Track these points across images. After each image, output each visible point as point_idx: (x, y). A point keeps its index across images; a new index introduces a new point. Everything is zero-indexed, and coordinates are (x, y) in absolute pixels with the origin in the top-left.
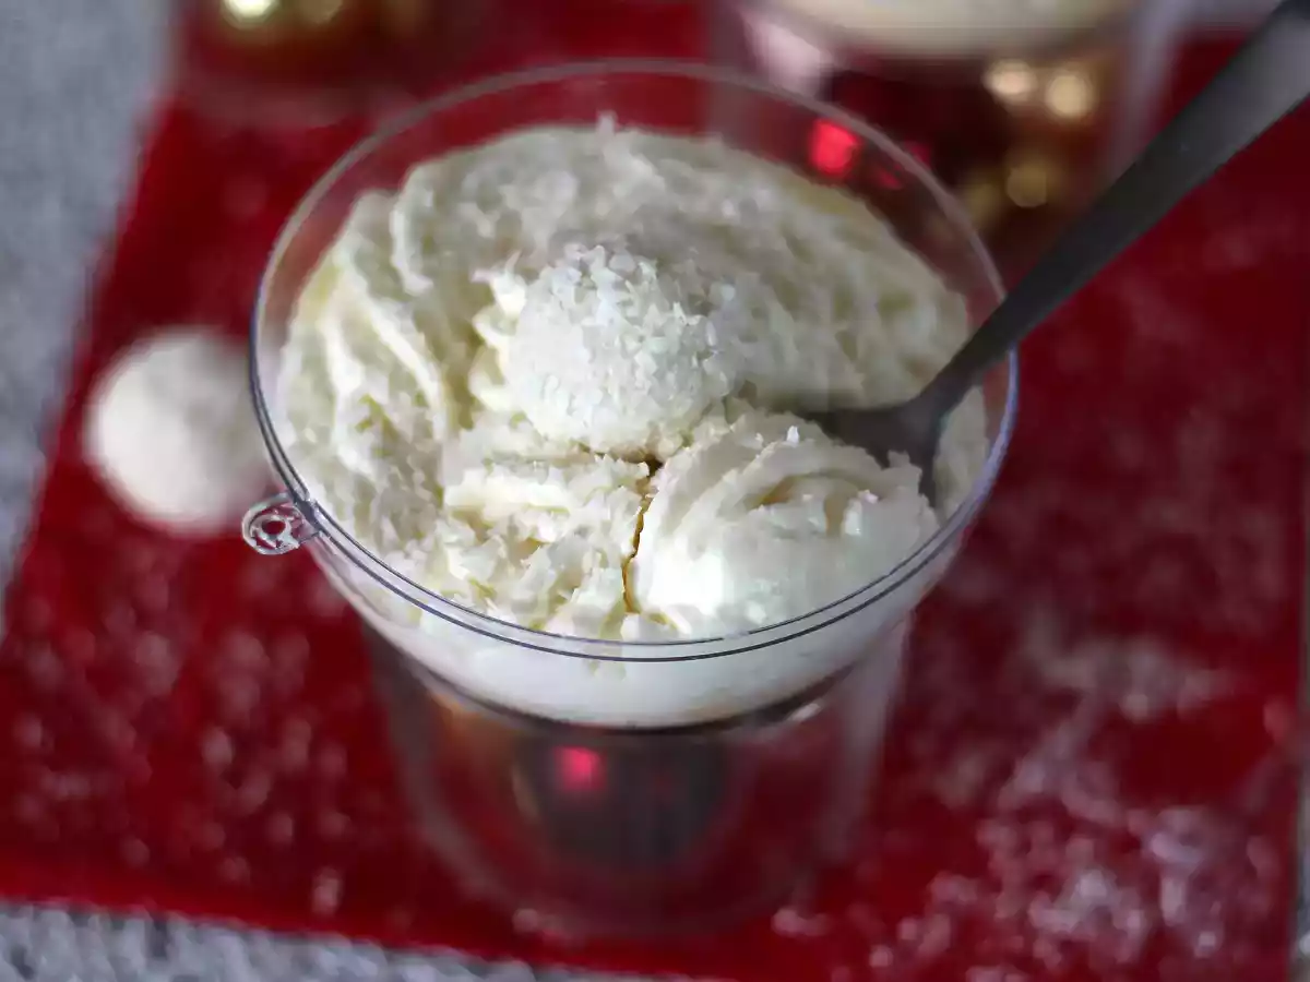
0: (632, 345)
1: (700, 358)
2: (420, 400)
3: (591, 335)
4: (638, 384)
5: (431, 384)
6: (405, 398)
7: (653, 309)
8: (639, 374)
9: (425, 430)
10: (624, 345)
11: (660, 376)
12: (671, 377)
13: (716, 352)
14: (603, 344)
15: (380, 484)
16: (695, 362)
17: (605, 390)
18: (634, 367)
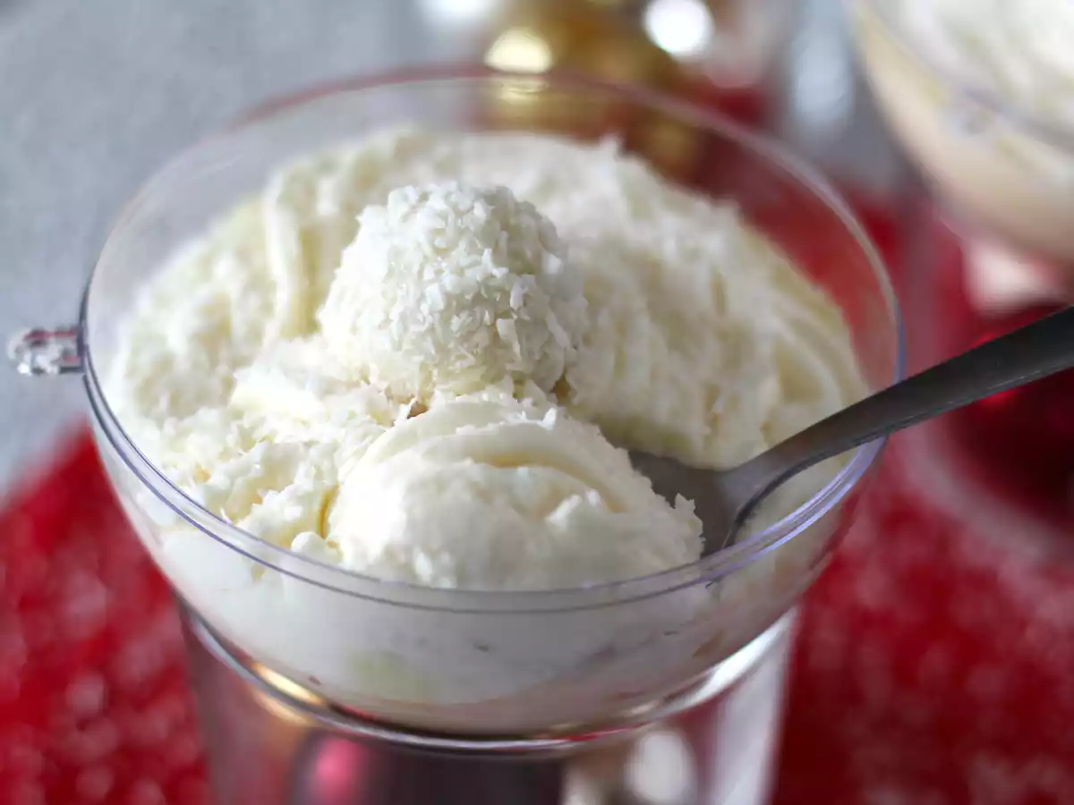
0: (428, 274)
1: (496, 316)
2: (267, 308)
3: (396, 253)
4: (420, 317)
5: (285, 296)
6: (254, 301)
7: (462, 245)
8: (425, 308)
9: (255, 334)
10: (420, 273)
11: (445, 317)
12: (456, 323)
13: (515, 317)
14: (402, 267)
15: (182, 366)
16: (487, 317)
17: (387, 314)
18: (422, 298)
